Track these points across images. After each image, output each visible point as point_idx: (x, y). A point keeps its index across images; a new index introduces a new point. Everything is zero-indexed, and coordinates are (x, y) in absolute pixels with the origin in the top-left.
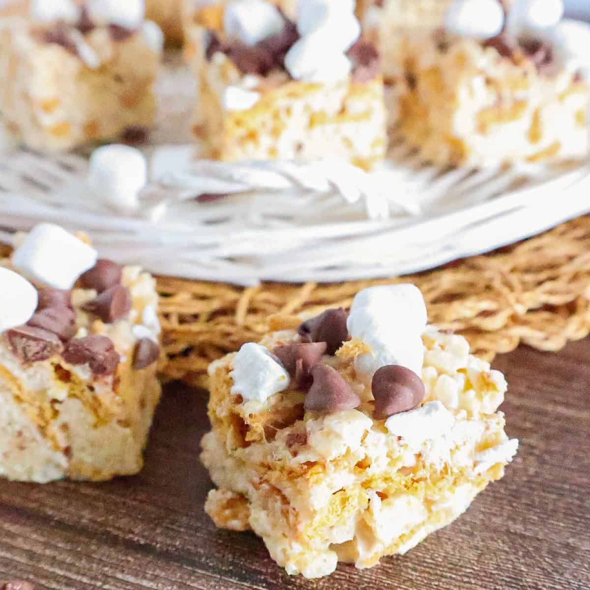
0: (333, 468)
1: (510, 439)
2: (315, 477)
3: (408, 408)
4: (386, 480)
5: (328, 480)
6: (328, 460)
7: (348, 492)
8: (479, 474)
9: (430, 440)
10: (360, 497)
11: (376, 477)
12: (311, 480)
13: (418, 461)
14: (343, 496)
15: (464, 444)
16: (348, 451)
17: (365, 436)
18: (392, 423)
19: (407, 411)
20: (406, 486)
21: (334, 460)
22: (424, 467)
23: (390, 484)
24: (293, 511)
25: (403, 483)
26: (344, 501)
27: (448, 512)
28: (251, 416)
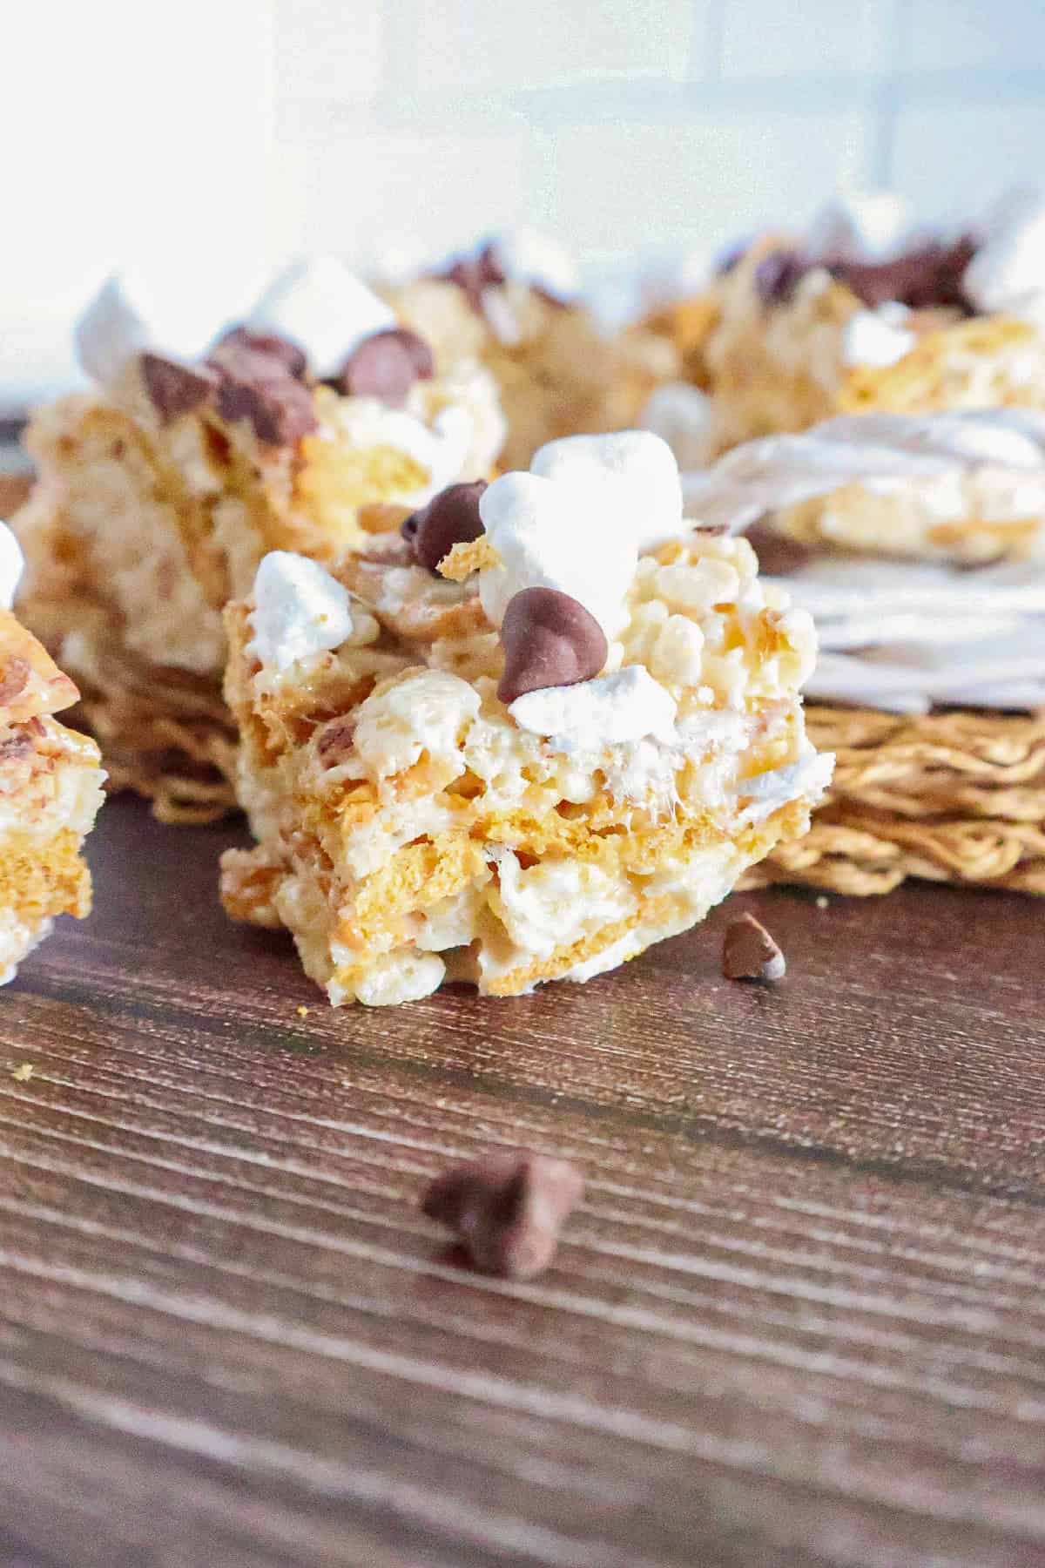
0: (394, 792)
1: (818, 753)
2: (354, 810)
3: (567, 679)
4: (526, 825)
5: (385, 816)
6: (382, 776)
7: (440, 847)
8: (751, 826)
9: (620, 746)
10: (468, 860)
11: (498, 817)
12: (347, 817)
13: (599, 790)
14: (430, 855)
15: (708, 759)
16: (424, 757)
17: (466, 728)
18: (528, 708)
19: (566, 685)
20: (572, 841)
21: (397, 776)
22: (611, 803)
23: (533, 834)
24: (337, 882)
25: (564, 833)
26: (431, 864)
27: (683, 901)
28: (265, 697)
